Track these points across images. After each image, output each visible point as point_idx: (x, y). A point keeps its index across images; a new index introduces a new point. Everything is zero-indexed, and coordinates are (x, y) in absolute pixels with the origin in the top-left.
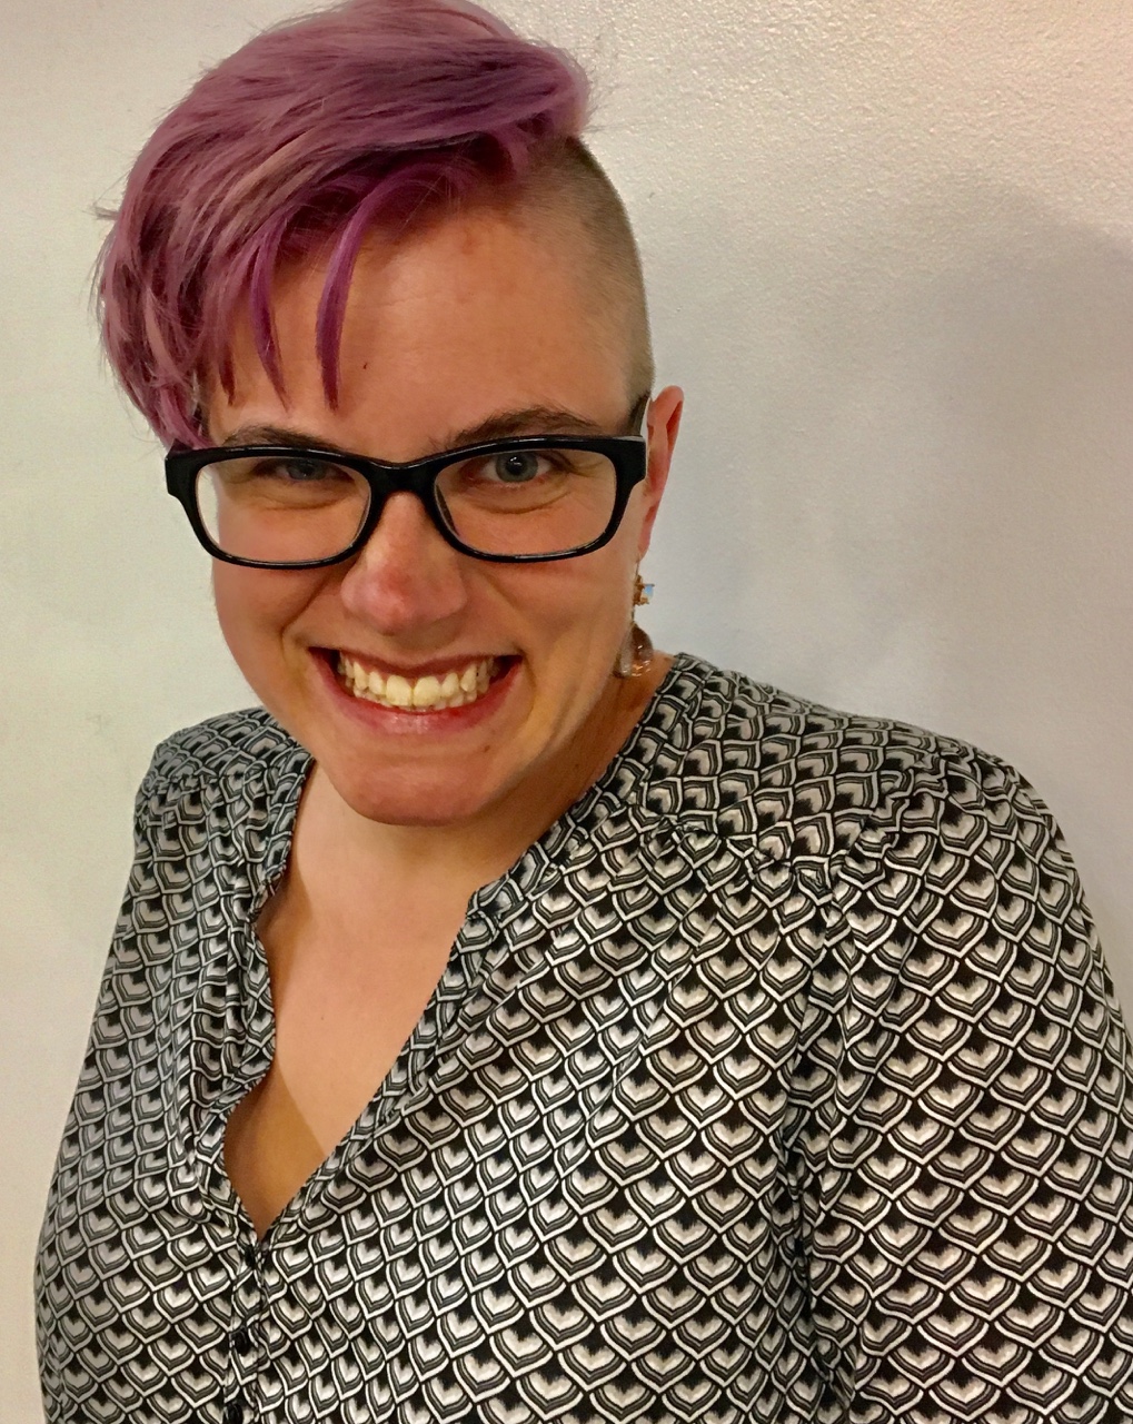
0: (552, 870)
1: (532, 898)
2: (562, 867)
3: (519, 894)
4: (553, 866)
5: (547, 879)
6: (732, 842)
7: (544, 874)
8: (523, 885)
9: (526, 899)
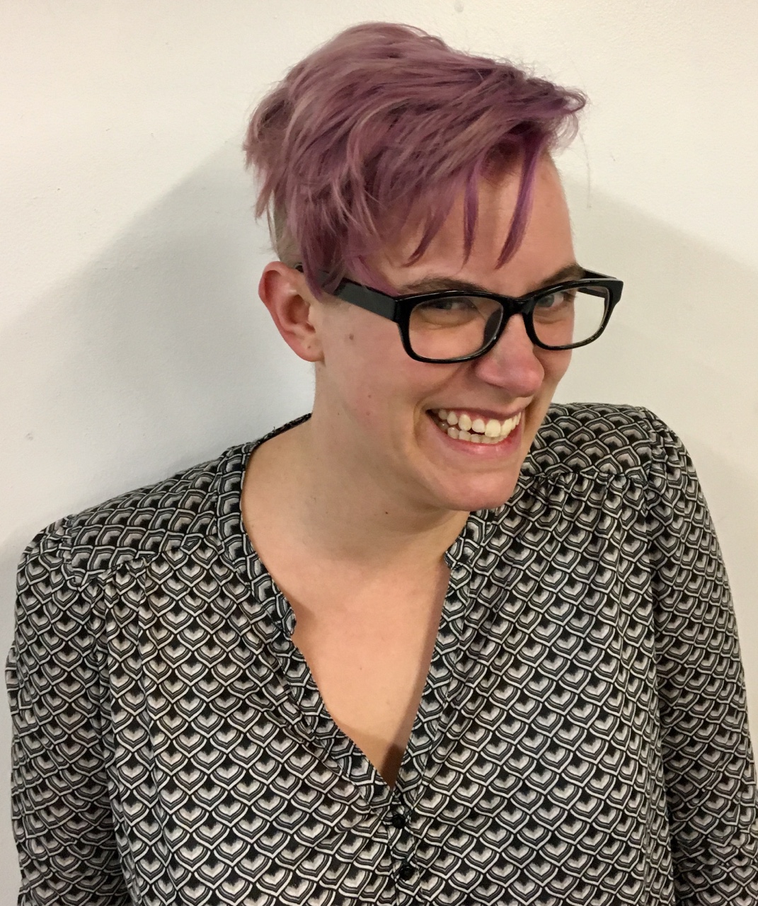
0: (489, 526)
1: (483, 545)
2: (494, 522)
3: (476, 545)
4: (488, 523)
5: (488, 531)
6: (583, 473)
7: (486, 530)
8: (476, 539)
9: (481, 546)
